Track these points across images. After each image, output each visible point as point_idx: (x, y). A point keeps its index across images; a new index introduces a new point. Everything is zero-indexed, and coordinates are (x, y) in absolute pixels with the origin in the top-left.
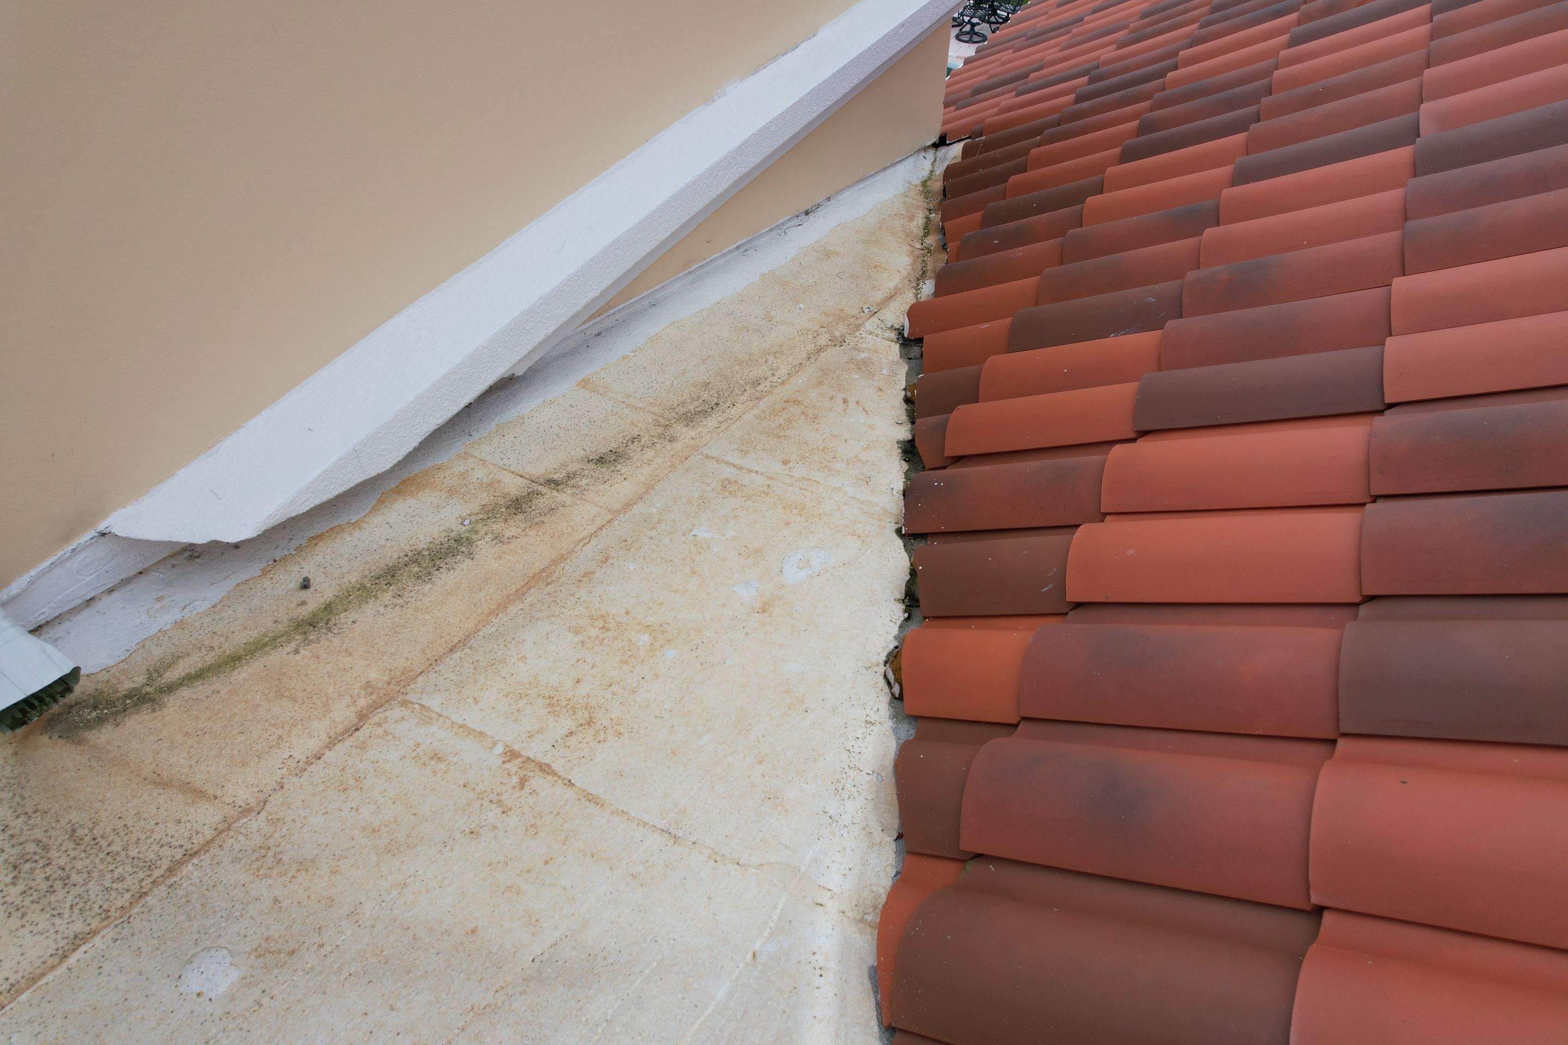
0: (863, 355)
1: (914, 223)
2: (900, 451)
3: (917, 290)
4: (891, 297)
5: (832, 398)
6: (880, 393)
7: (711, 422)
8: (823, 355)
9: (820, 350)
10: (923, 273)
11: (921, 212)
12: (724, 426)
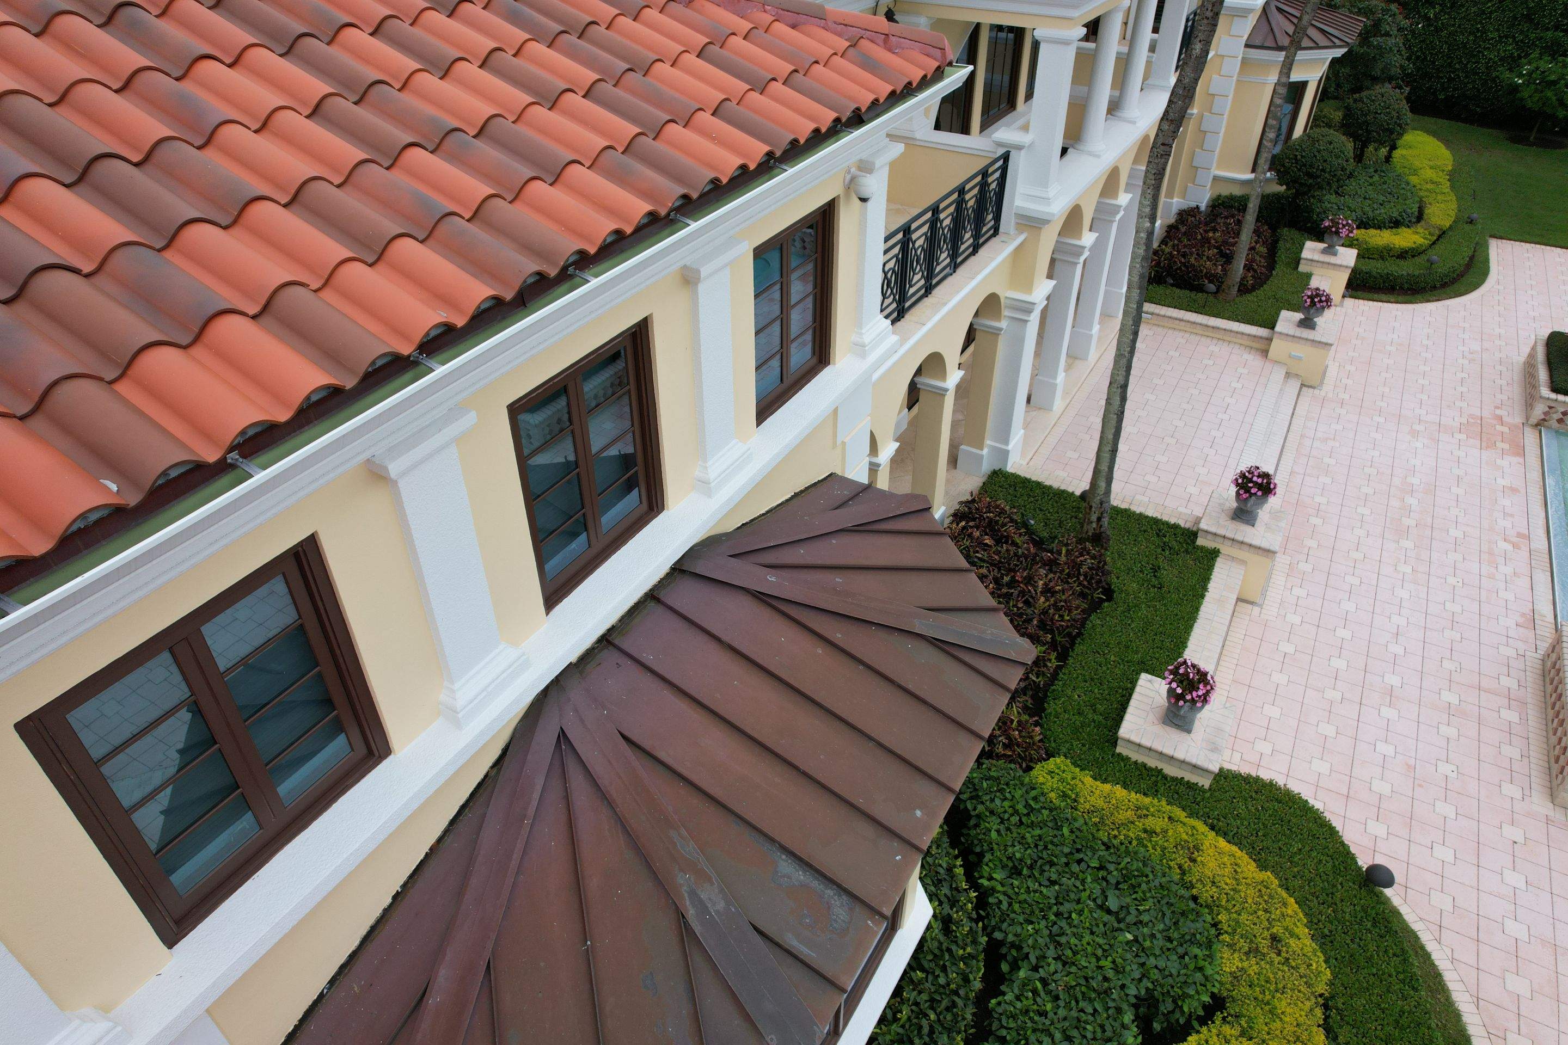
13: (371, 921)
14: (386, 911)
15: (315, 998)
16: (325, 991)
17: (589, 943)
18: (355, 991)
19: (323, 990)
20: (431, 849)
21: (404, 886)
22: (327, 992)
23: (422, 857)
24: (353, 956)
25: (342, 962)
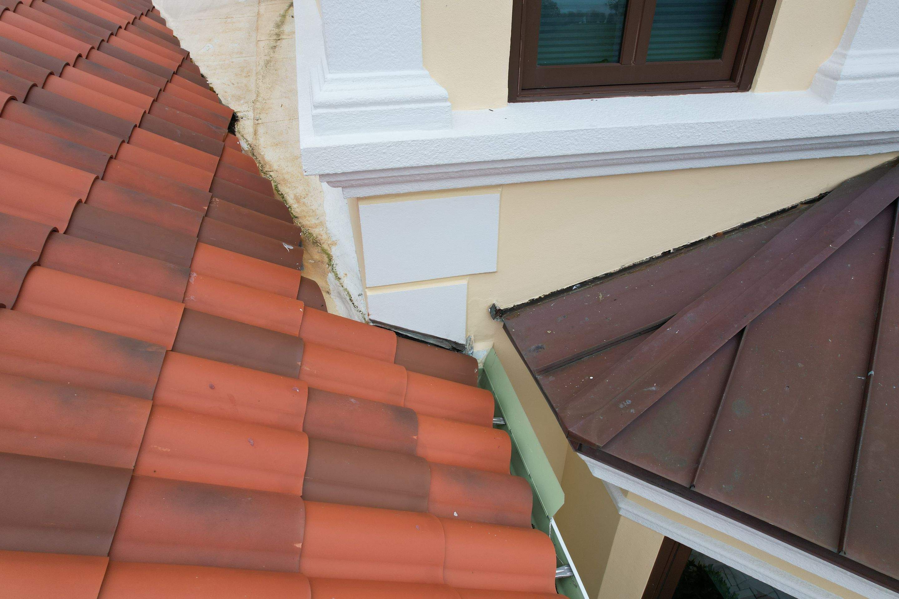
0: (242, 102)
1: (292, 196)
2: (205, 76)
3: (249, 144)
4: (255, 133)
5: (238, 83)
6: (225, 91)
7: (262, 63)
8: (255, 95)
9: (257, 96)
10: (254, 155)
11: (297, 210)
12: (258, 64)
13: (637, 259)
14: (652, 260)
15: (565, 287)
16: (574, 287)
17: (872, 372)
18: (599, 298)
19: (574, 286)
20: (715, 236)
21: (677, 250)
22: (575, 289)
23: (704, 237)
24: (608, 276)
25: (598, 276)
